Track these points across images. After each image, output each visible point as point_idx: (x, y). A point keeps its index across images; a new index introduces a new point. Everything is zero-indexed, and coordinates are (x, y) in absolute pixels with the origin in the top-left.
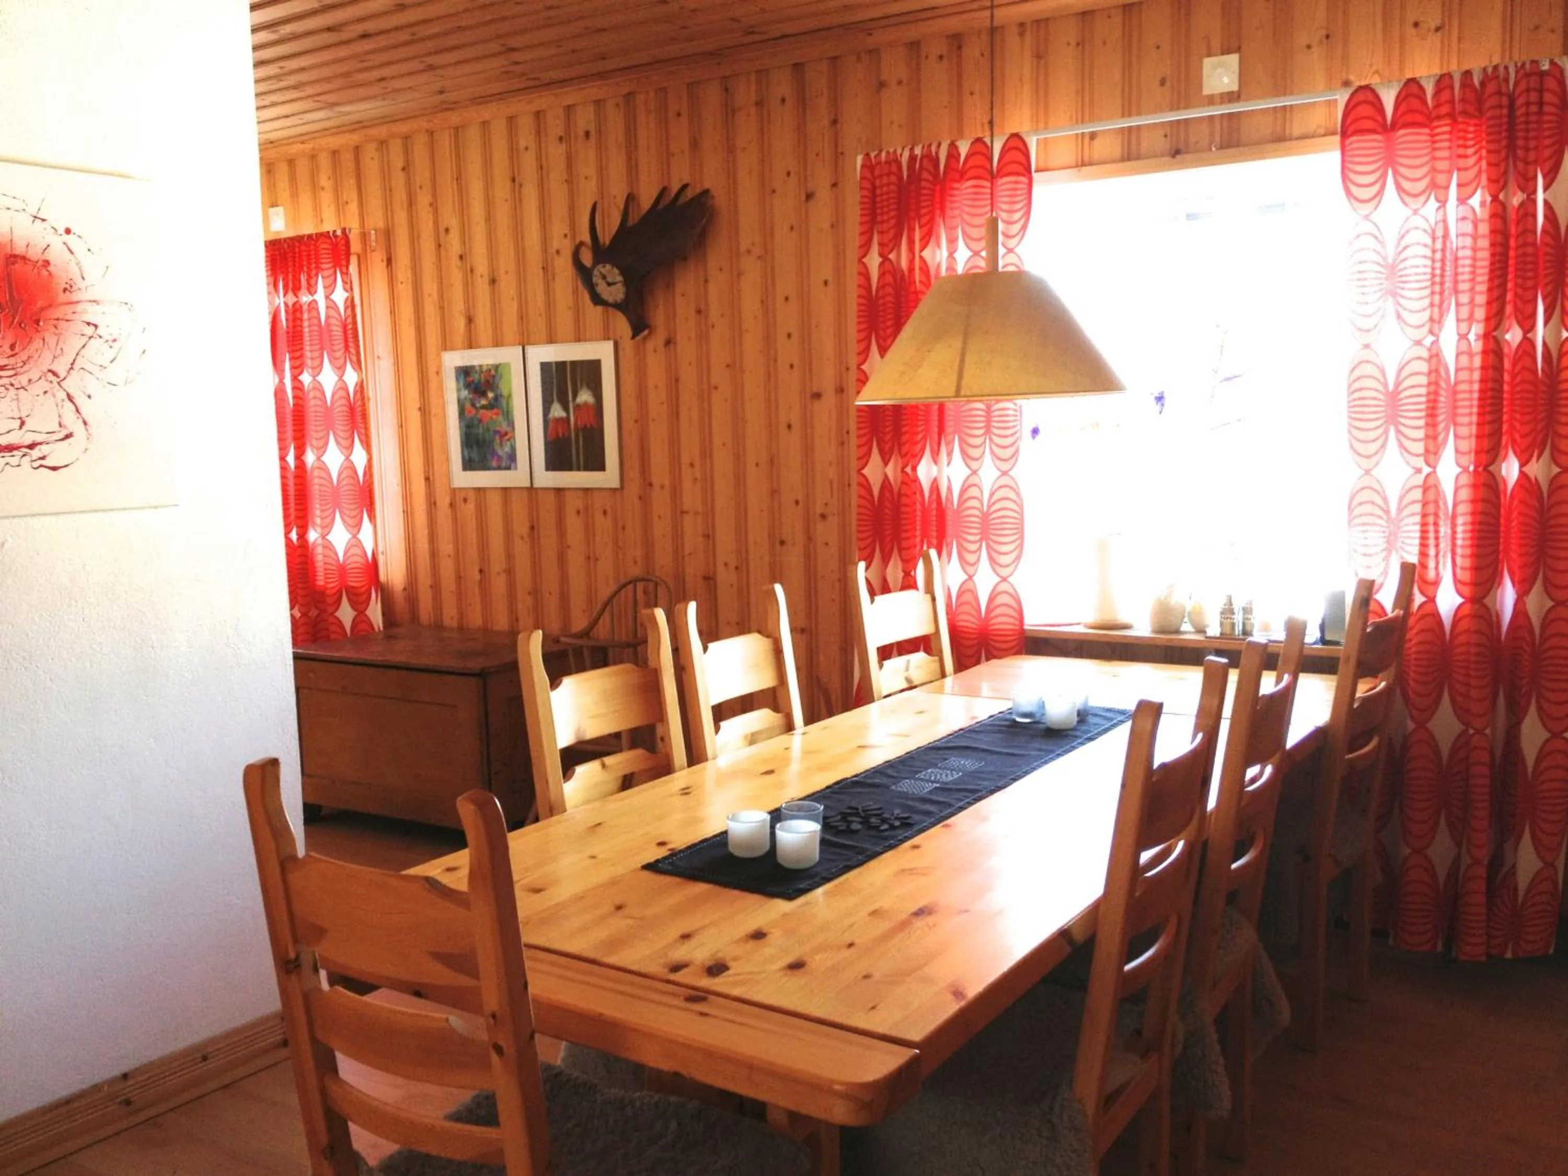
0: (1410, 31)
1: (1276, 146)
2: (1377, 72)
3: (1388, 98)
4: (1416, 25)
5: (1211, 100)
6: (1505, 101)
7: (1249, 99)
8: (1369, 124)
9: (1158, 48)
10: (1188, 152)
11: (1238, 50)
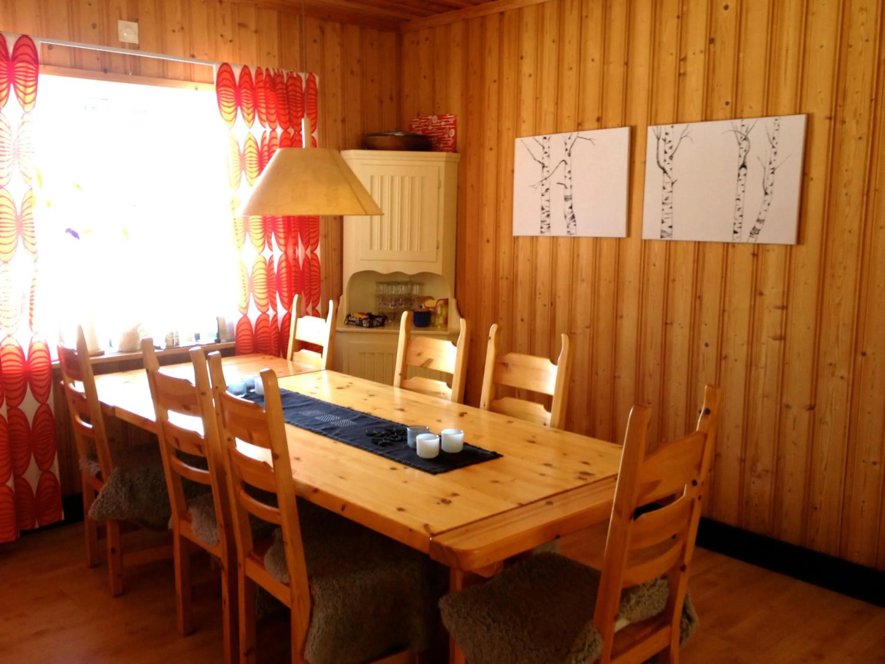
0: (220, 38)
1: (160, 80)
2: (206, 54)
3: (237, 72)
4: (222, 36)
5: (123, 45)
6: (284, 87)
7: (146, 50)
8: (228, 83)
9: (90, 5)
10: (111, 72)
11: (137, 21)
